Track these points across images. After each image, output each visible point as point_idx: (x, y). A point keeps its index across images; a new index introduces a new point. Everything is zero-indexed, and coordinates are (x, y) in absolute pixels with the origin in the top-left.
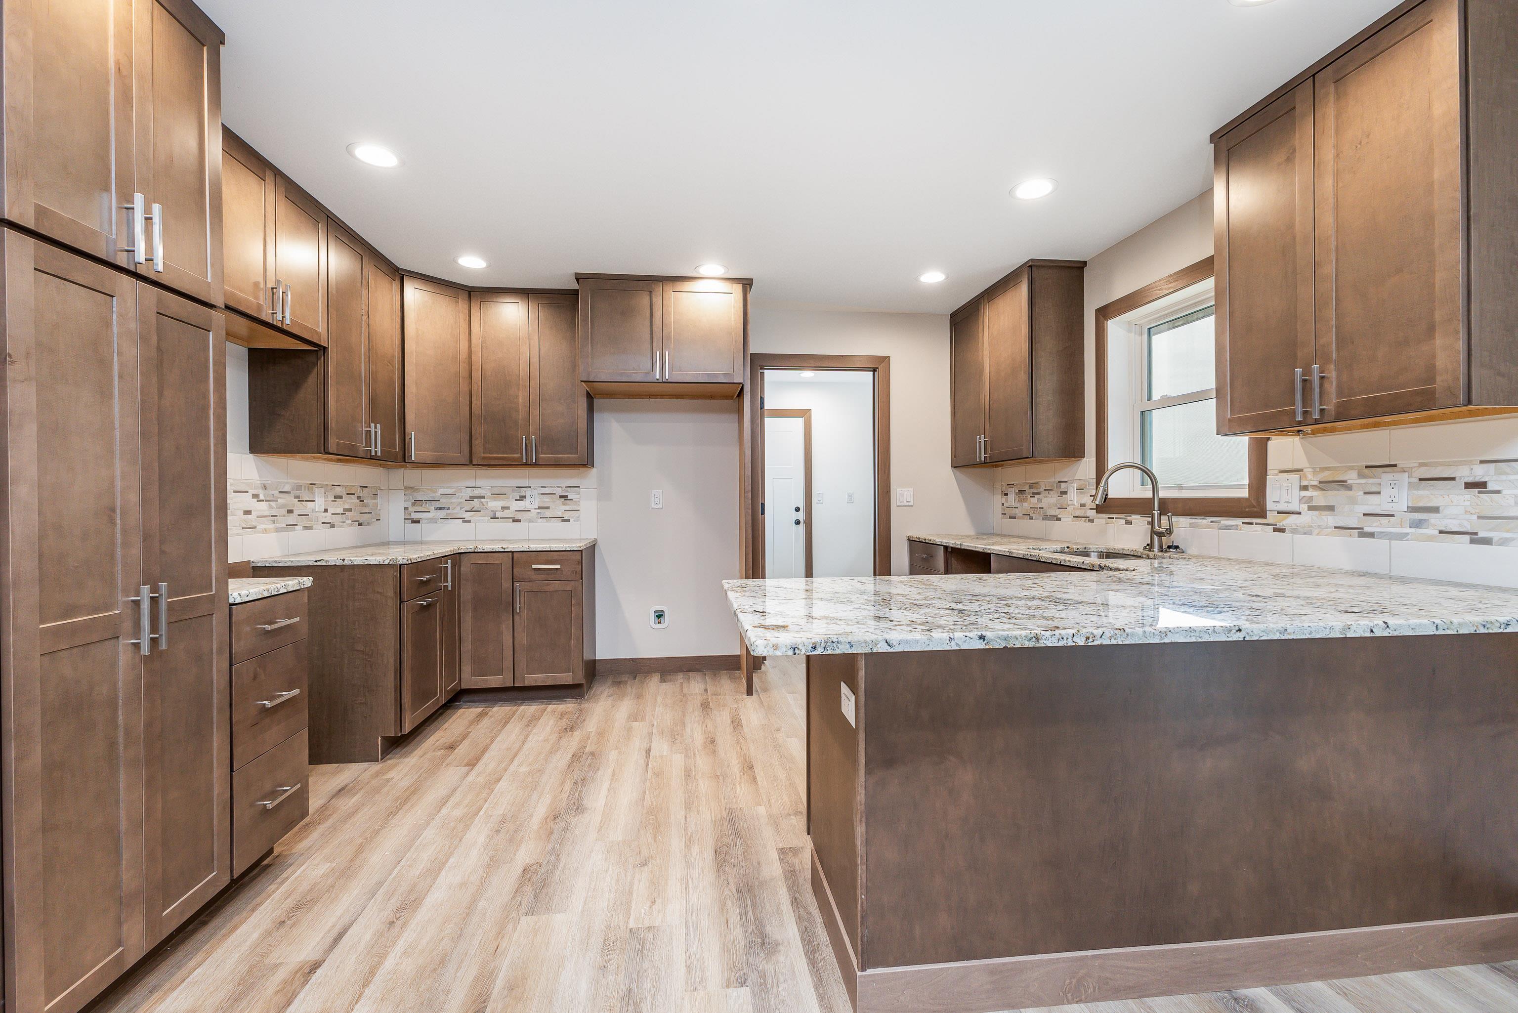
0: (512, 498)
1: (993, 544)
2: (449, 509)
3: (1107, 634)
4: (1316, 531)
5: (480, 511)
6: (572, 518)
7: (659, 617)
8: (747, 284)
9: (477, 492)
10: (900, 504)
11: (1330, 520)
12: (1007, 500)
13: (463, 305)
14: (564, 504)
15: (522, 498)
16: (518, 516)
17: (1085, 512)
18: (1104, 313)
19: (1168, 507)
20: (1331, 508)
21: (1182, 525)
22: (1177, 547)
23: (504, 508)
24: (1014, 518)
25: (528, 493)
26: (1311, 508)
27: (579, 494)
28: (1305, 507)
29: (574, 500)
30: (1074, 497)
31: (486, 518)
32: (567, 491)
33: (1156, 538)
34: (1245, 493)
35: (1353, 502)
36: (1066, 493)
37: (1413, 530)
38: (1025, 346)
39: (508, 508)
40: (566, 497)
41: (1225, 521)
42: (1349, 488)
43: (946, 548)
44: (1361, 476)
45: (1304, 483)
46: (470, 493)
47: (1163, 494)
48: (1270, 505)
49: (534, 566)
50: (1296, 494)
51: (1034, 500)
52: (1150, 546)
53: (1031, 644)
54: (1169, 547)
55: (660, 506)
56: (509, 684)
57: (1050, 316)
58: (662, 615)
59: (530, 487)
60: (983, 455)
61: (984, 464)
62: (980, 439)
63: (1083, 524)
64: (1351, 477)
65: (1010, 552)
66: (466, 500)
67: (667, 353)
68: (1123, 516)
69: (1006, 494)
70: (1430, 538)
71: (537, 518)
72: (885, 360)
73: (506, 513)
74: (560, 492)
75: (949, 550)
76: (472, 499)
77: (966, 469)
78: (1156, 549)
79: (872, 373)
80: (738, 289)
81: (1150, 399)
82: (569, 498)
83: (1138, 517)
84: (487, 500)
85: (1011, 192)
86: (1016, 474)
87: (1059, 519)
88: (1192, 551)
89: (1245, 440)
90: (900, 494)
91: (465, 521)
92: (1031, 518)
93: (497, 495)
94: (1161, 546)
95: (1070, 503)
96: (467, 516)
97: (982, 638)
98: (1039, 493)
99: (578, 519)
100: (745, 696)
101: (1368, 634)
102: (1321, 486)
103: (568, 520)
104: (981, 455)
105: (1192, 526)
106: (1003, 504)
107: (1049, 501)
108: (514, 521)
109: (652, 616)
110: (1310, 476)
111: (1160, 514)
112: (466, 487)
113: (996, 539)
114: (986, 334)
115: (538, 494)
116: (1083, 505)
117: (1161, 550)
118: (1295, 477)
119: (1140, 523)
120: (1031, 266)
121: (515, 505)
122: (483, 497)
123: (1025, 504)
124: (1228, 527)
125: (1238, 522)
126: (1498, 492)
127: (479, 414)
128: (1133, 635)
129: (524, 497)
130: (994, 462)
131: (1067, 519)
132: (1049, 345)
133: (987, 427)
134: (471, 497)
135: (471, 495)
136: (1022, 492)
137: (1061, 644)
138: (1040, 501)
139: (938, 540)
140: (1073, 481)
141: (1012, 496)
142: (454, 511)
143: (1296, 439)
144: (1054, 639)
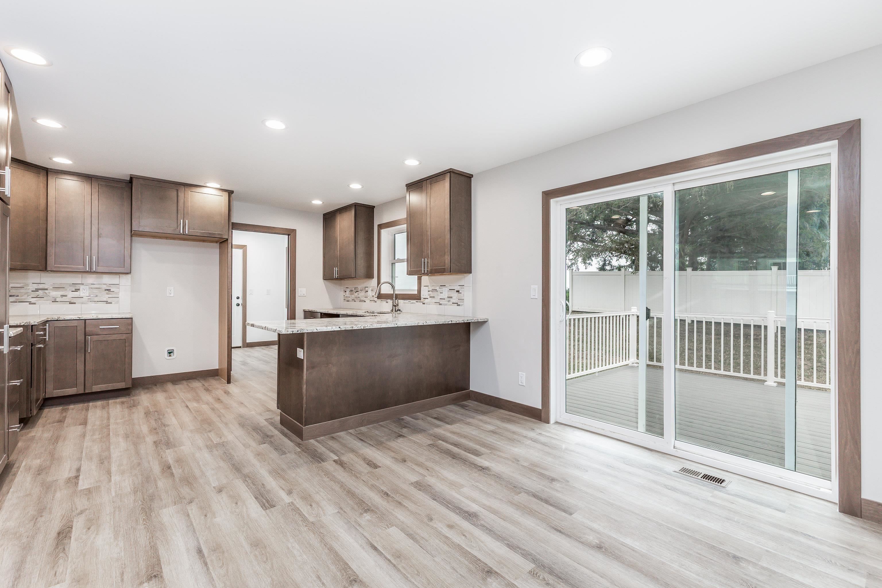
0: (69, 290)
1: (340, 311)
2: (18, 296)
3: (368, 326)
4: (431, 303)
5: (43, 298)
6: (114, 301)
7: (170, 353)
8: (230, 193)
9: (41, 286)
10: (300, 295)
11: (434, 300)
12: (346, 294)
13: (42, 178)
14: (107, 294)
15: (77, 290)
16: (74, 300)
17: (374, 299)
18: (380, 227)
19: (398, 297)
20: (434, 297)
21: (401, 302)
22: (400, 310)
23: (62, 296)
24: (349, 301)
25: (82, 287)
26: (430, 297)
27: (119, 288)
28: (429, 297)
29: (115, 292)
30: (370, 293)
31: (49, 302)
32: (110, 287)
33: (394, 307)
34: (416, 293)
35: (438, 295)
36: (367, 291)
37: (448, 303)
38: (353, 235)
39: (66, 296)
40: (110, 290)
41: (412, 301)
42: (437, 291)
43: (321, 313)
44: (440, 288)
45: (429, 290)
46: (35, 286)
47: (396, 293)
48: (422, 296)
49: (100, 327)
50: (427, 293)
51: (356, 294)
52: (392, 311)
53: (351, 329)
54: (398, 310)
55: (172, 295)
56: (81, 391)
57: (362, 224)
58: (172, 352)
59: (83, 284)
60: (337, 276)
61: (337, 279)
62: (336, 269)
63: (373, 303)
64: (437, 288)
65: (347, 313)
66: (32, 291)
67: (187, 221)
68: (385, 300)
69: (346, 292)
70: (451, 305)
71: (88, 301)
72: (294, 231)
73: (64, 299)
74: (105, 287)
75: (323, 314)
76: (37, 290)
77: (328, 280)
78: (394, 311)
79: (287, 236)
80: (226, 195)
81: (394, 259)
82: (111, 290)
83: (390, 300)
84: (49, 291)
85: (348, 186)
86: (350, 284)
87: (365, 302)
88: (403, 311)
89: (416, 276)
90: (300, 291)
91: (30, 303)
92: (355, 301)
93: (56, 288)
94: (395, 310)
95: (369, 295)
96: (33, 300)
97: (339, 327)
98: (358, 291)
99: (118, 302)
100: (227, 384)
101: (423, 324)
102: (432, 291)
103: (111, 303)
104: (336, 275)
105: (404, 303)
106: (344, 296)
107: (362, 294)
108: (70, 303)
109: (166, 353)
110: (430, 288)
111: (395, 299)
112: (33, 283)
113: (342, 310)
114: (339, 226)
115: (89, 288)
116: (373, 296)
117: (395, 311)
118: (427, 288)
119: (390, 302)
120: (355, 205)
121: (71, 295)
122: (47, 289)
123: (353, 296)
124: (413, 303)
125: (415, 301)
126: (461, 293)
127: (53, 242)
128: (374, 326)
129: (79, 290)
130: (342, 278)
131: (368, 301)
132: (361, 236)
133: (339, 264)
134: (36, 289)
135: (37, 288)
136: (351, 291)
137: (358, 329)
138: (358, 294)
139: (318, 311)
140: (370, 287)
141: (348, 292)
142: (22, 298)
143: (427, 277)
144: (357, 327)
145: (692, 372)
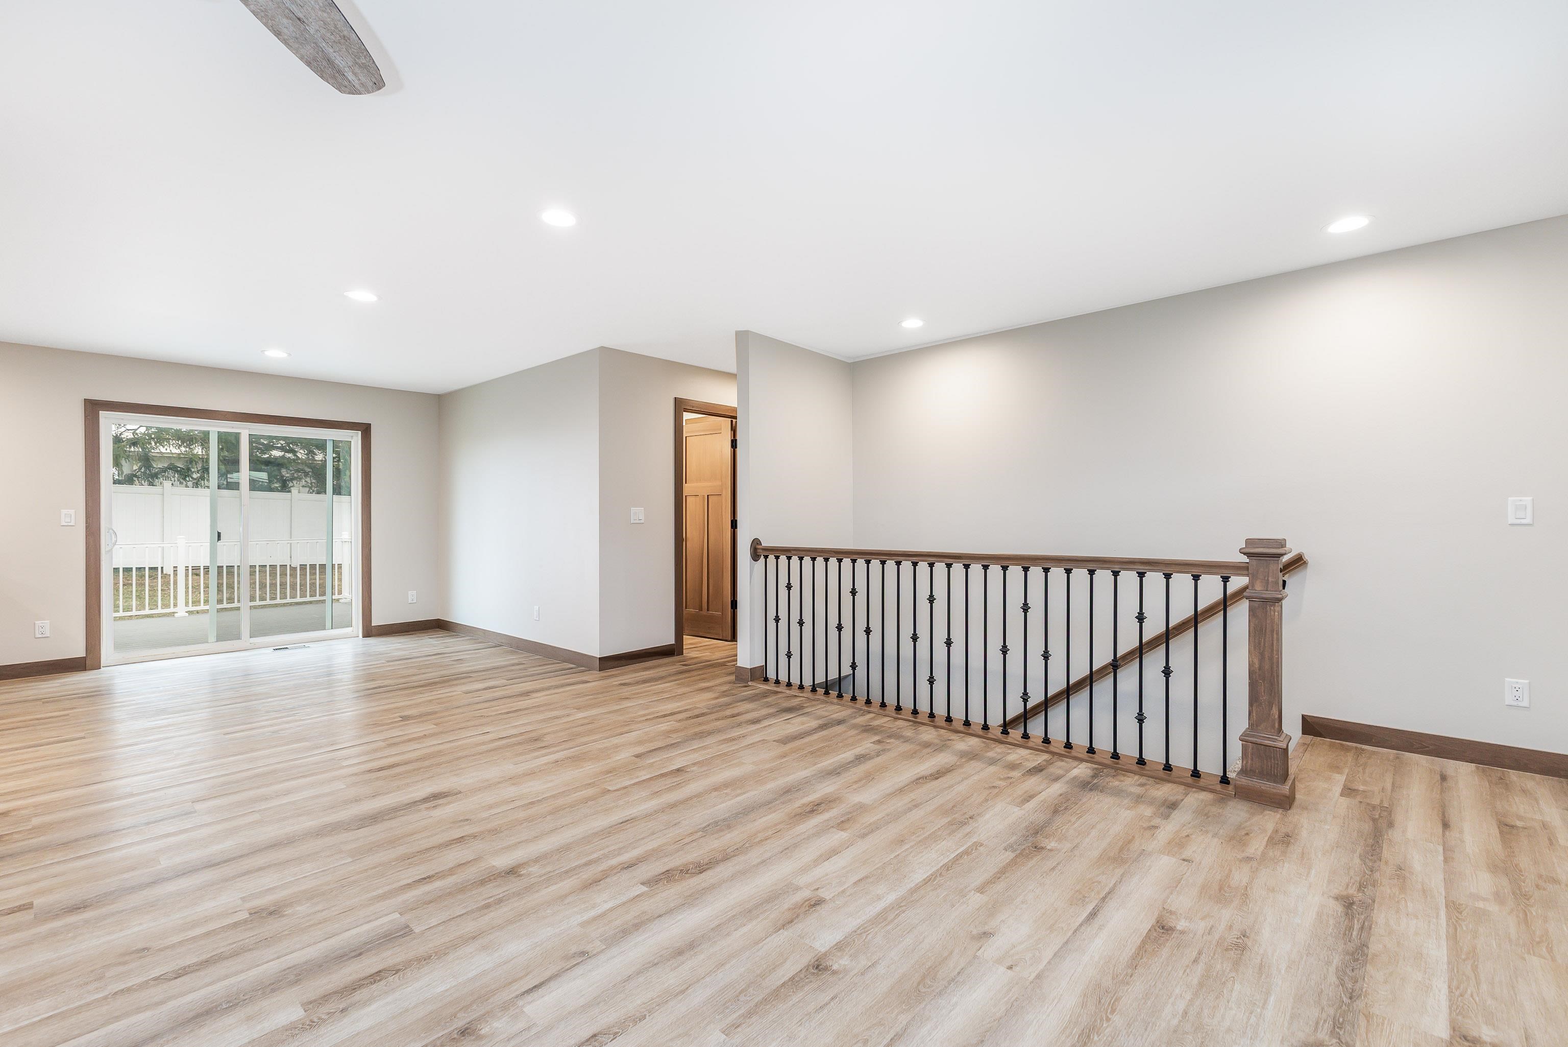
145: (276, 605)
